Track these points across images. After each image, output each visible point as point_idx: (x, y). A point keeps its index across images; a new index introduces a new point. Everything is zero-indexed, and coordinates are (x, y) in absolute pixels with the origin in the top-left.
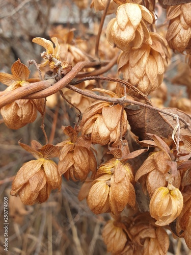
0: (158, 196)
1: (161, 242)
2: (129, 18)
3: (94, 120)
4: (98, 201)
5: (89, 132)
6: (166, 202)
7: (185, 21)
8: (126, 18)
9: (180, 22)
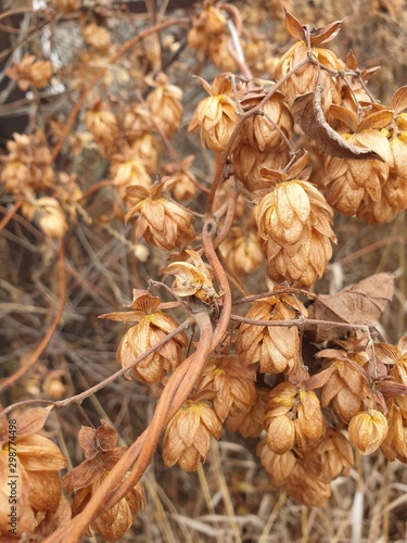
0: (362, 427)
1: (344, 453)
2: (295, 212)
3: (261, 342)
4: (284, 442)
5: (255, 360)
6: (370, 431)
7: (354, 178)
8: (291, 212)
9: (347, 179)
